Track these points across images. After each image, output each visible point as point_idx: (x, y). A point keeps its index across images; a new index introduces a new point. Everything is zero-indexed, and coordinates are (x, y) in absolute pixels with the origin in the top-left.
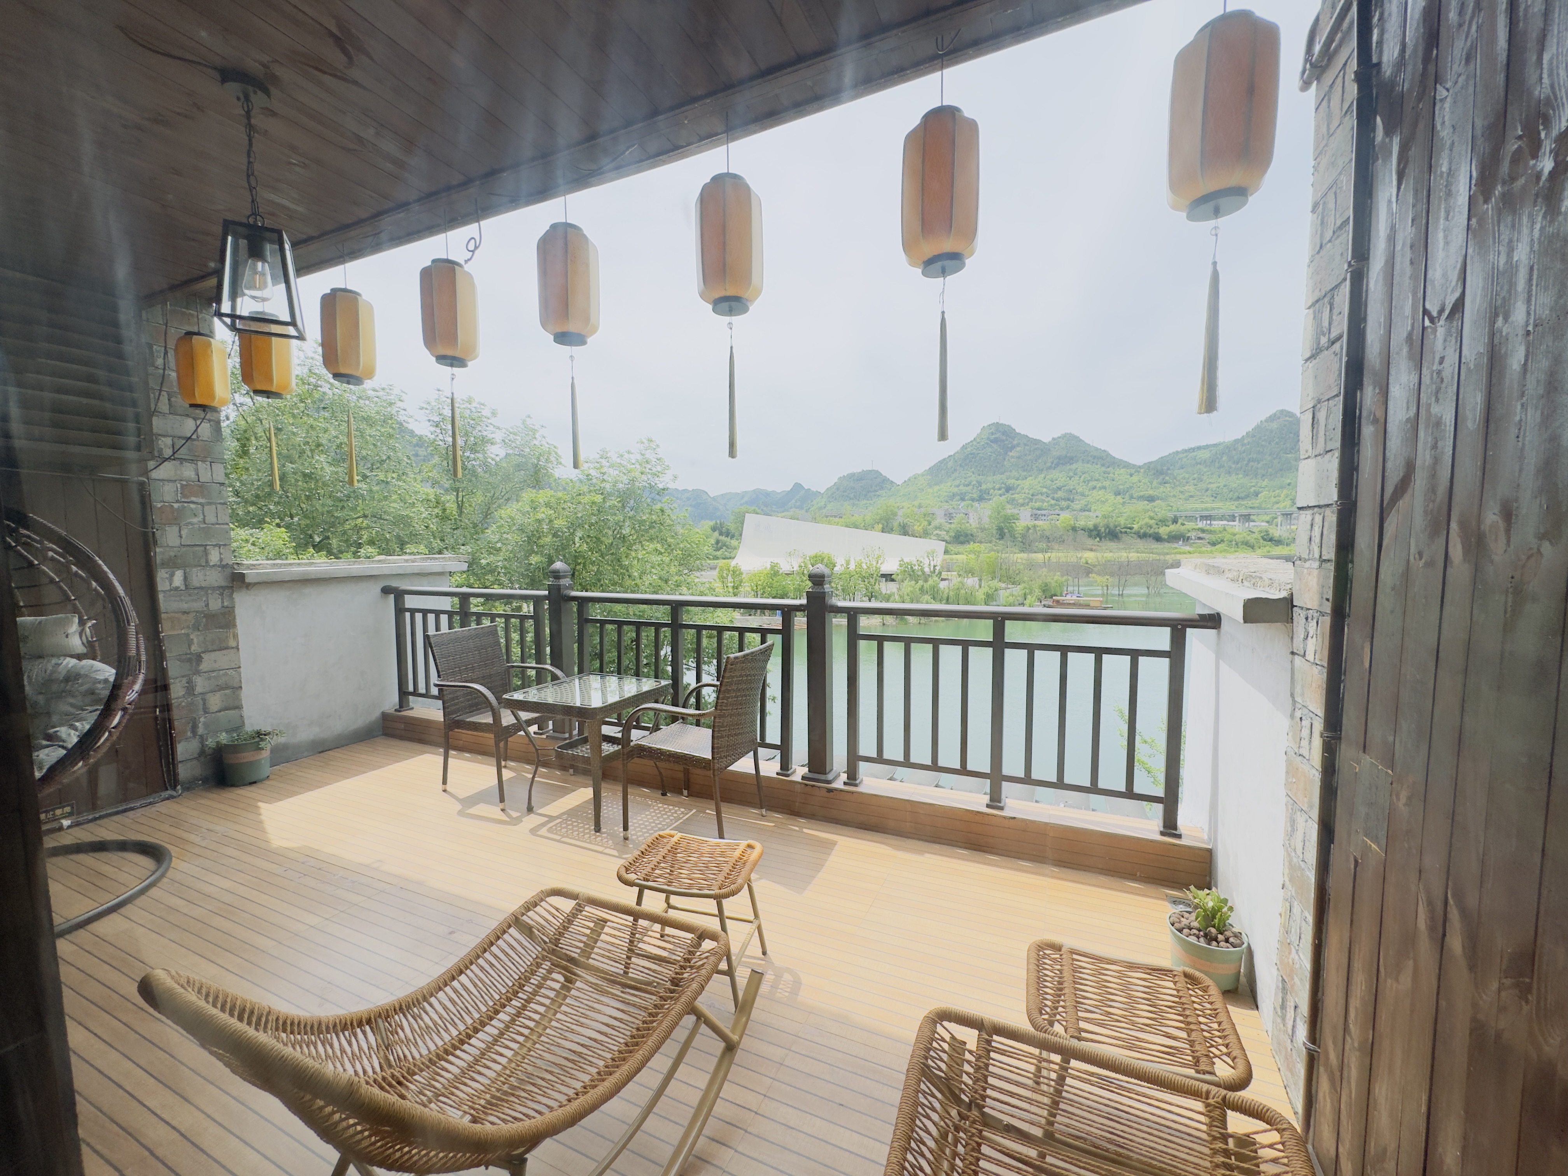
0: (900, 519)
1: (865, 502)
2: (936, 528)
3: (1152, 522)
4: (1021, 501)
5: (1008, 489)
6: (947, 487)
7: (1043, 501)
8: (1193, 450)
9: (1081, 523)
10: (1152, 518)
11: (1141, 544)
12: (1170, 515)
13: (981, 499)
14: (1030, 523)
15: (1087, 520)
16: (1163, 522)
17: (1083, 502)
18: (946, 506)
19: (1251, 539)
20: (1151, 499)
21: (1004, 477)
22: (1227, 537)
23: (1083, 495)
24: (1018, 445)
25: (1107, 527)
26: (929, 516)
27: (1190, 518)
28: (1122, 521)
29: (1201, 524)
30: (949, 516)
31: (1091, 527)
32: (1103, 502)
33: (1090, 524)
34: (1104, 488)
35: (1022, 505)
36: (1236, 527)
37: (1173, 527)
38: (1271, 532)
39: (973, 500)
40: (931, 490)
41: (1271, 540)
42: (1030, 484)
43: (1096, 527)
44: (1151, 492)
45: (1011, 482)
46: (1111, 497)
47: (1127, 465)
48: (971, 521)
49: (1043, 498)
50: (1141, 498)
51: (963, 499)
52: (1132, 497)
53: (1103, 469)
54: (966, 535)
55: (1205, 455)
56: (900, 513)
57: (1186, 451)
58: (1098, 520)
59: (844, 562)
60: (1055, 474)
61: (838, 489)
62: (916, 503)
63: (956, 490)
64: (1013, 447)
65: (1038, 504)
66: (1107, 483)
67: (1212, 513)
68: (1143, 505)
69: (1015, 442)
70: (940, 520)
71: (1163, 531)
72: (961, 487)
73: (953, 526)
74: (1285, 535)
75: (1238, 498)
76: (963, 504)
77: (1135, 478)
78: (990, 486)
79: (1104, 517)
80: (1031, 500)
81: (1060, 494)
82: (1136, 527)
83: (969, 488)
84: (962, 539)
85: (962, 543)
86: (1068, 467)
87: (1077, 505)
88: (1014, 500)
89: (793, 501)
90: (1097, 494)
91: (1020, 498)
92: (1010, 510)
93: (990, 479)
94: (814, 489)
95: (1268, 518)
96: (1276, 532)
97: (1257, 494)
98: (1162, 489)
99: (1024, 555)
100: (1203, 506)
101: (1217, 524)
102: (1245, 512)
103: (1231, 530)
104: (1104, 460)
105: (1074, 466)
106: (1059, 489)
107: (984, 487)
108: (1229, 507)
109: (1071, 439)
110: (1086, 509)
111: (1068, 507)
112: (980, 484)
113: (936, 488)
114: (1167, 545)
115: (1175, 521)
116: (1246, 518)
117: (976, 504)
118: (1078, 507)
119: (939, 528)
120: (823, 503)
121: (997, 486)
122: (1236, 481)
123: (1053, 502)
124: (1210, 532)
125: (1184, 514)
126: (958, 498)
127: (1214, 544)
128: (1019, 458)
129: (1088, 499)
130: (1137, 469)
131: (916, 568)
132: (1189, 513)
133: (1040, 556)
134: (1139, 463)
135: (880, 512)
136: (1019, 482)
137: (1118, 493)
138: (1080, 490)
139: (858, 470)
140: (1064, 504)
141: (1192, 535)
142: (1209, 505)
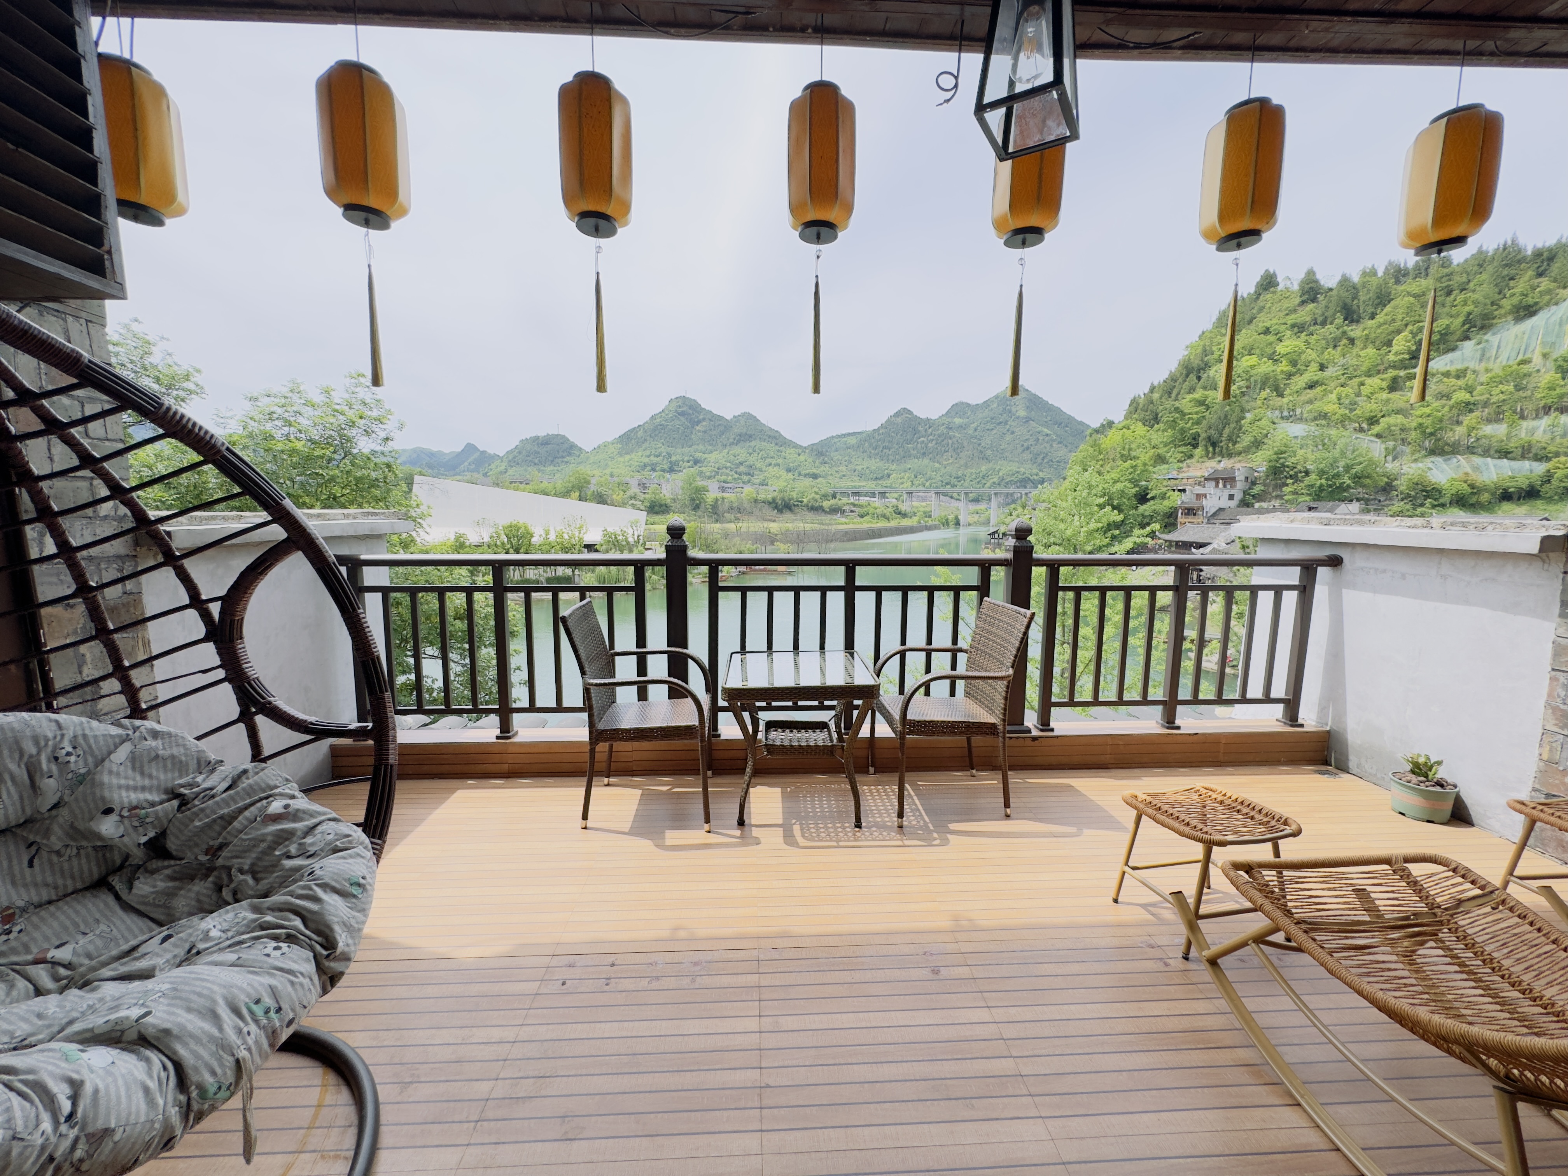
0: (593, 488)
1: (552, 468)
2: (631, 498)
3: (817, 497)
4: (708, 474)
5: (696, 462)
6: (638, 457)
7: (727, 475)
8: (844, 436)
9: (762, 496)
10: (816, 493)
11: (810, 516)
12: (831, 491)
13: (671, 470)
14: (720, 495)
15: (766, 494)
16: (825, 497)
17: (762, 477)
18: (638, 476)
19: (887, 512)
20: (815, 476)
21: (692, 449)
22: (871, 510)
23: (761, 470)
24: (704, 419)
25: (783, 499)
26: (624, 486)
27: (845, 494)
28: (794, 495)
29: (852, 499)
30: (643, 486)
31: (770, 500)
32: (778, 478)
33: (770, 497)
34: (778, 465)
35: (709, 478)
36: (876, 502)
37: (833, 502)
38: (900, 507)
39: (664, 471)
40: (621, 459)
41: (900, 513)
42: (716, 457)
43: (774, 500)
44: (814, 471)
45: (698, 455)
46: (783, 473)
47: (796, 446)
48: (664, 492)
49: (728, 471)
50: (806, 475)
51: (654, 470)
52: (800, 474)
53: (777, 448)
54: (661, 506)
55: (852, 441)
56: (593, 481)
57: (839, 436)
58: (775, 494)
59: (542, 532)
60: (736, 450)
61: (520, 453)
62: (608, 471)
63: (646, 460)
64: (698, 423)
65: (723, 478)
66: (780, 461)
67: (861, 490)
68: (808, 482)
69: (701, 417)
70: (634, 490)
71: (826, 504)
72: (652, 458)
73: (647, 496)
74: (909, 510)
75: (876, 478)
76: (655, 474)
77: (802, 458)
78: (679, 457)
79: (781, 491)
80: (717, 473)
81: (742, 469)
82: (805, 500)
83: (659, 459)
84: (656, 508)
85: (657, 513)
86: (748, 444)
87: (756, 480)
88: (702, 472)
89: (466, 464)
90: (773, 471)
91: (707, 471)
92: (700, 483)
93: (679, 451)
94: (491, 451)
95: (896, 495)
96: (903, 507)
97: (889, 476)
98: (822, 468)
99: (718, 525)
100: (853, 484)
101: (863, 500)
102: (883, 490)
103: (873, 505)
104: (776, 438)
105: (753, 444)
106: (741, 464)
107: (674, 458)
108: (870, 486)
109: (749, 418)
110: (764, 484)
111: (749, 482)
112: (669, 455)
113: (627, 457)
114: (829, 517)
115: (834, 497)
116: (883, 495)
117: (667, 475)
118: (758, 481)
119: (634, 497)
120: (503, 468)
121: (686, 459)
122: (874, 464)
123: (736, 476)
124: (860, 506)
125: (839, 490)
126: (649, 468)
127: (862, 516)
128: (705, 432)
129: (766, 474)
130: (804, 449)
131: (620, 538)
132: (844, 490)
133: (732, 526)
134: (805, 445)
135: (572, 479)
136: (706, 456)
137: (789, 470)
138: (758, 466)
139: (542, 433)
140: (746, 478)
141: (847, 508)
142: (857, 484)
